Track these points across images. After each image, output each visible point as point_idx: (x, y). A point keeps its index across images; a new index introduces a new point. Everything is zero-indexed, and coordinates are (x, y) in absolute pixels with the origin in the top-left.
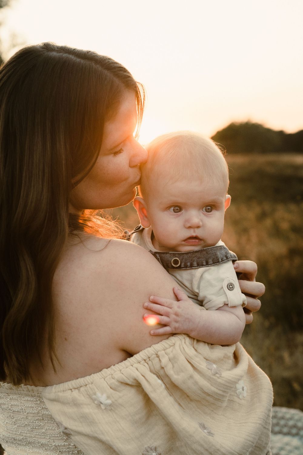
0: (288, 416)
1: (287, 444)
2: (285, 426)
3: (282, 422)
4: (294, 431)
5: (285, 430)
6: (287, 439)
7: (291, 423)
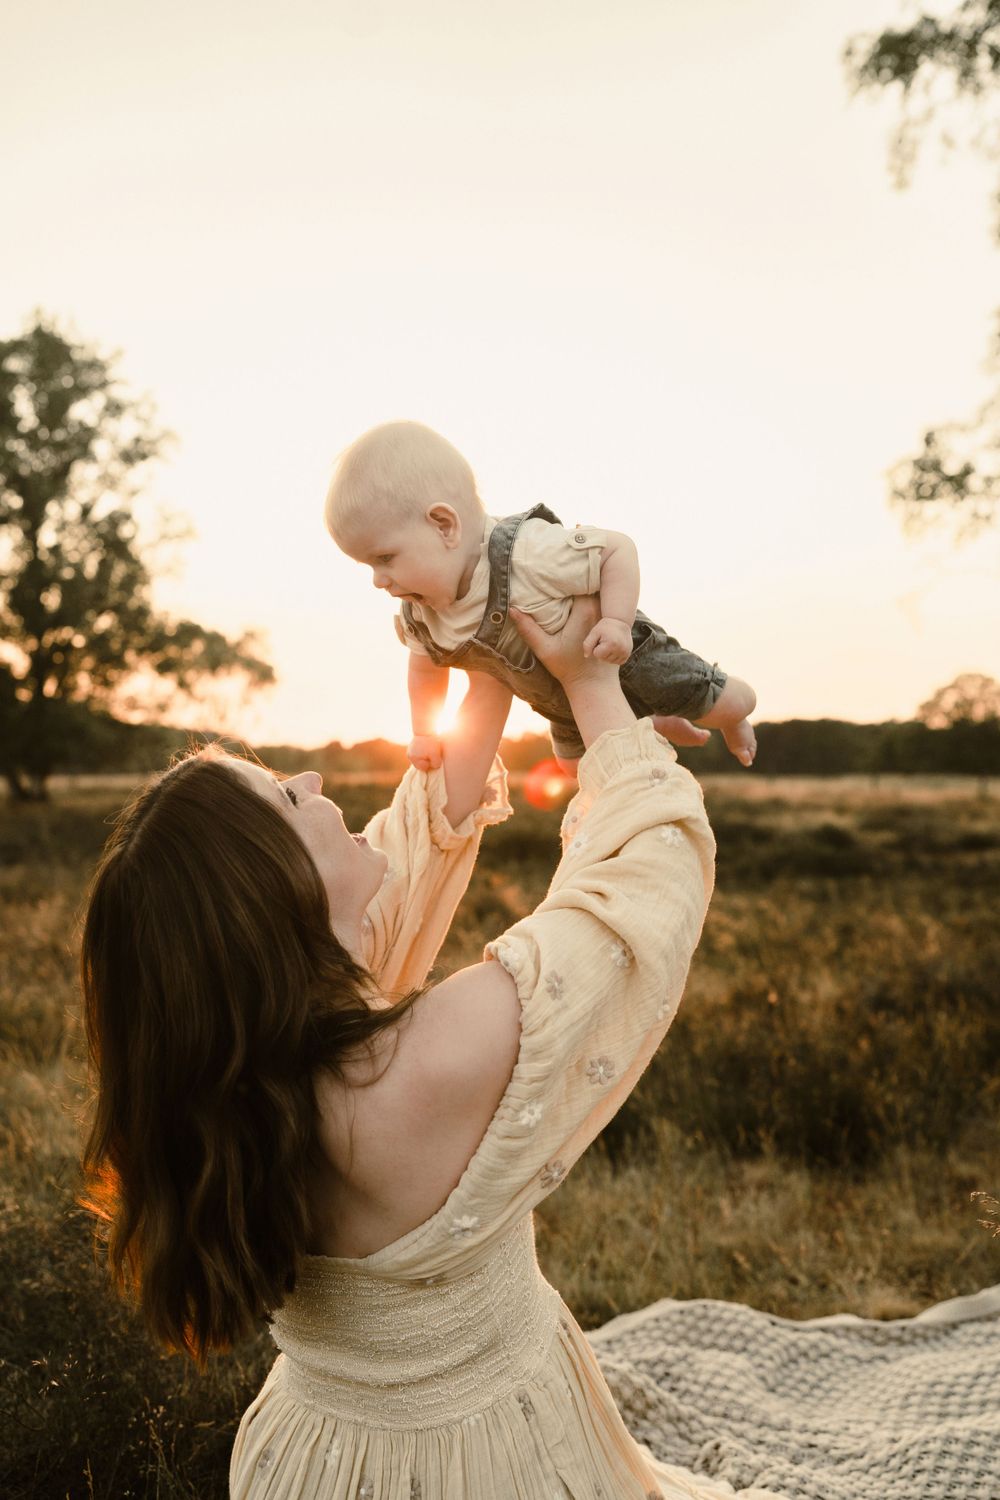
0: (727, 1315)
1: (726, 1365)
2: (723, 1332)
3: (717, 1327)
4: (738, 1343)
5: (722, 1341)
6: (725, 1357)
7: (733, 1328)
